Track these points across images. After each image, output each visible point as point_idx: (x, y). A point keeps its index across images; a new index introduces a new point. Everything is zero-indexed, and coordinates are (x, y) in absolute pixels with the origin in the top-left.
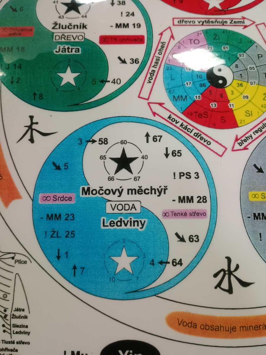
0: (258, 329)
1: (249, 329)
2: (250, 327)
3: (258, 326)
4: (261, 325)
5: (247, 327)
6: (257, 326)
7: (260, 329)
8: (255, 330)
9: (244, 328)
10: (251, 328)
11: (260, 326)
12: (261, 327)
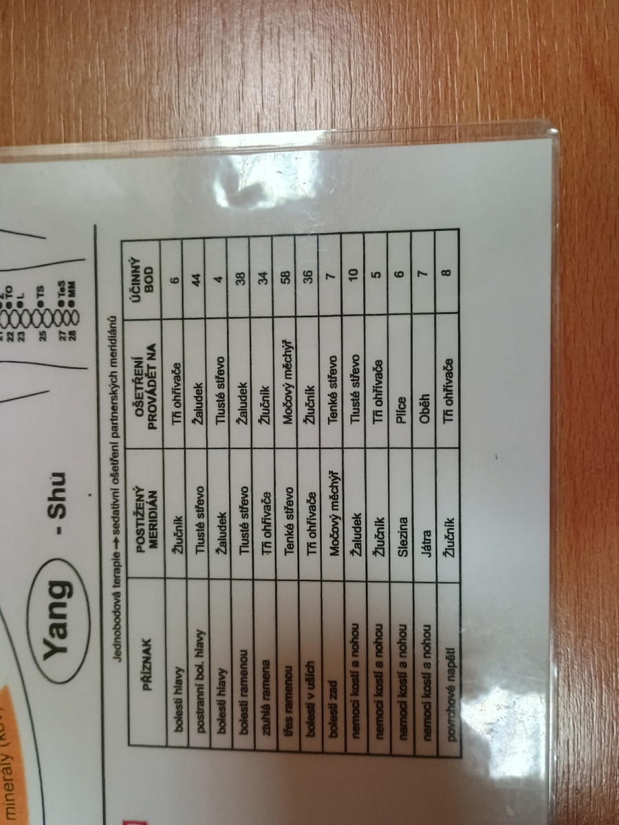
0: (12, 784)
1: (12, 802)
2: (7, 800)
3: (5, 783)
4: (4, 777)
5: (7, 804)
6: (5, 785)
7: (11, 780)
8: (12, 790)
9: (10, 810)
10: (9, 797)
11: (5, 780)
12: (8, 777)
